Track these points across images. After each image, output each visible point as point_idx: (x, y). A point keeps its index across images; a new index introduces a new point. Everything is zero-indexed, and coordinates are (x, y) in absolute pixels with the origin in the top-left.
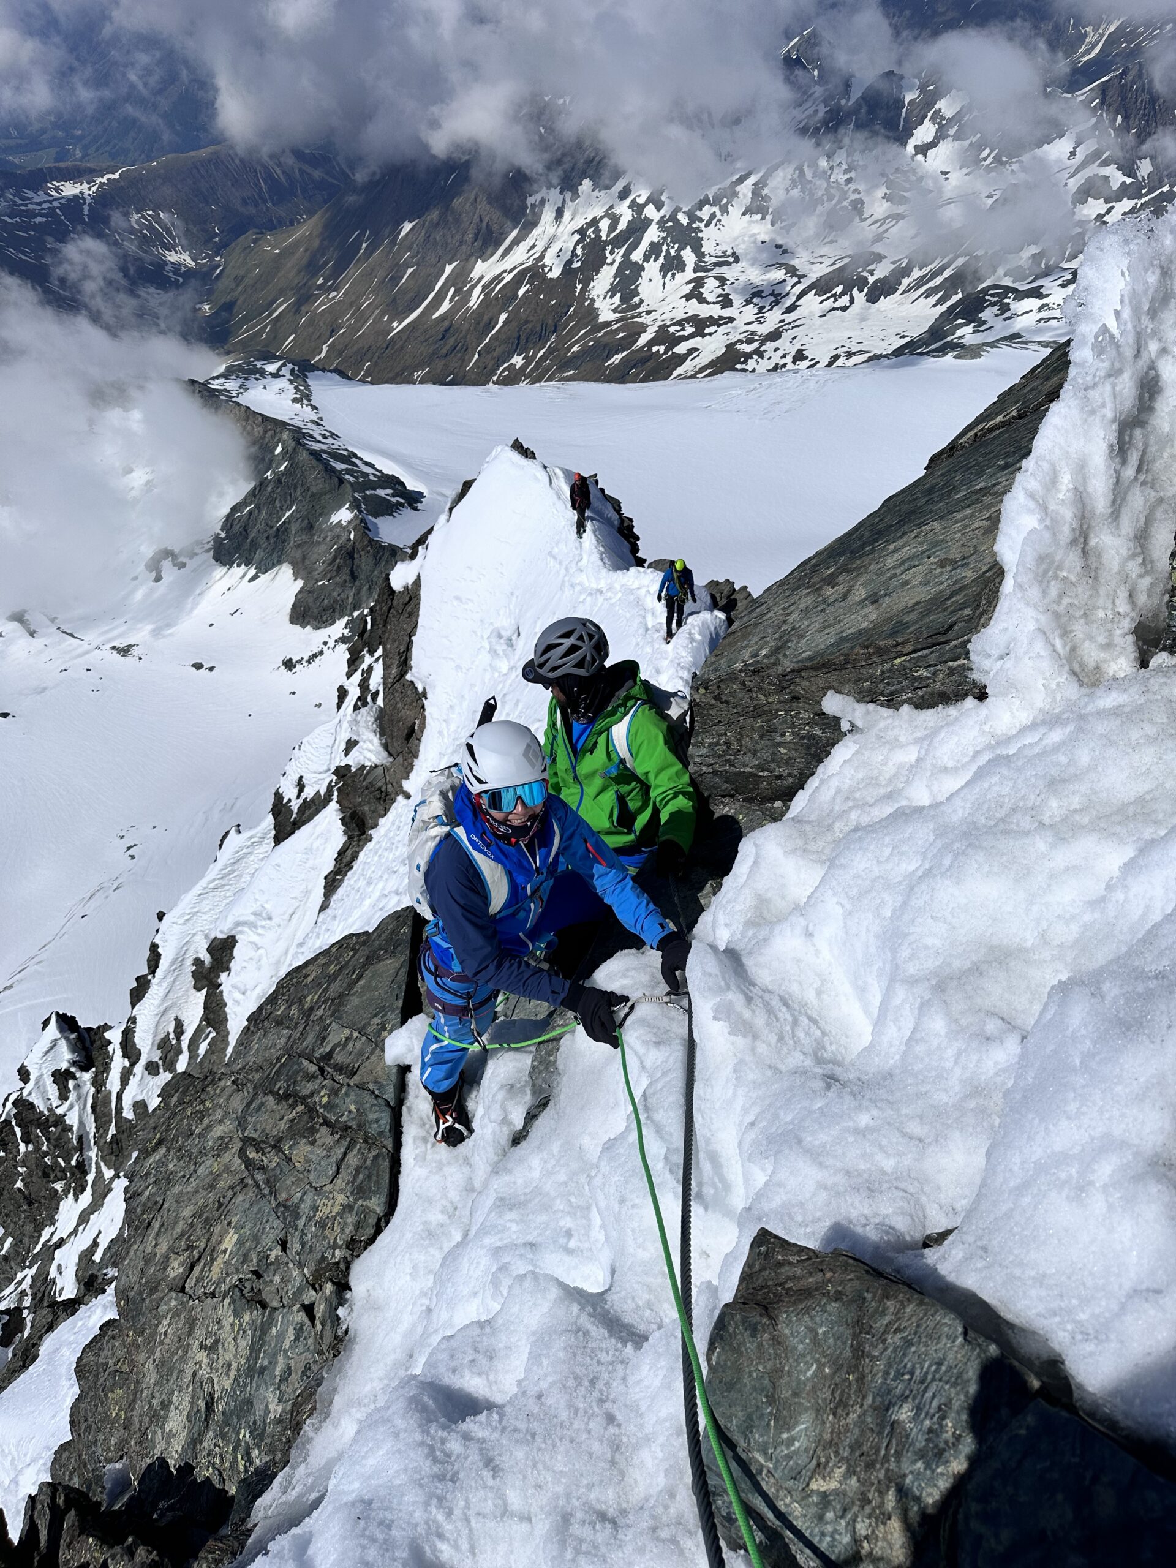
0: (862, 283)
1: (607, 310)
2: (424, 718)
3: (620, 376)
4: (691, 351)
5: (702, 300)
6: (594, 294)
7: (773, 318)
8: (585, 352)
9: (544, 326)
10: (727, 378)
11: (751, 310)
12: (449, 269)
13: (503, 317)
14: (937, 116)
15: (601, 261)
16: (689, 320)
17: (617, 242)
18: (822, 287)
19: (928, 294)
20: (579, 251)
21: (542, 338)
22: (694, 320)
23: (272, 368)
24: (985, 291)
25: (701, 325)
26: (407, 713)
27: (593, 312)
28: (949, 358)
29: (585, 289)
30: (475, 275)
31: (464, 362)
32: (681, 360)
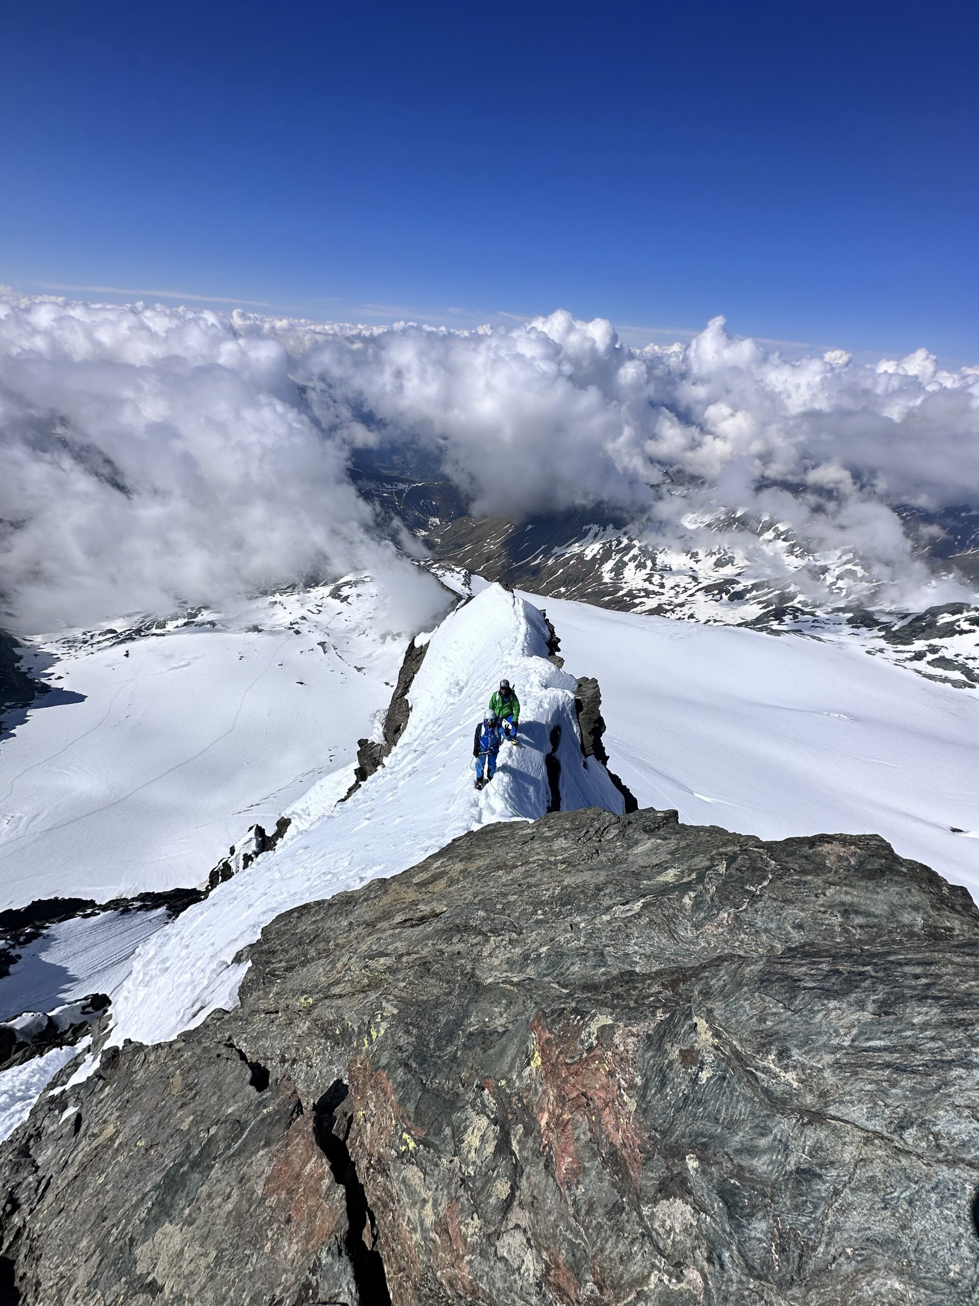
0: (727, 592)
1: (607, 578)
2: (407, 723)
3: (607, 606)
4: (641, 603)
5: (651, 583)
6: (603, 570)
7: (682, 598)
8: (593, 592)
9: (578, 578)
10: (655, 618)
11: (673, 592)
12: (543, 547)
13: (561, 571)
14: (776, 529)
15: (610, 558)
16: (643, 590)
17: (618, 552)
18: (708, 590)
19: (759, 603)
20: (601, 551)
21: (576, 583)
22: (645, 590)
23: (458, 569)
24: (787, 607)
25: (648, 594)
26: (399, 717)
27: (601, 578)
28: (764, 633)
29: (599, 567)
30: (553, 551)
31: (539, 585)
32: (636, 605)
